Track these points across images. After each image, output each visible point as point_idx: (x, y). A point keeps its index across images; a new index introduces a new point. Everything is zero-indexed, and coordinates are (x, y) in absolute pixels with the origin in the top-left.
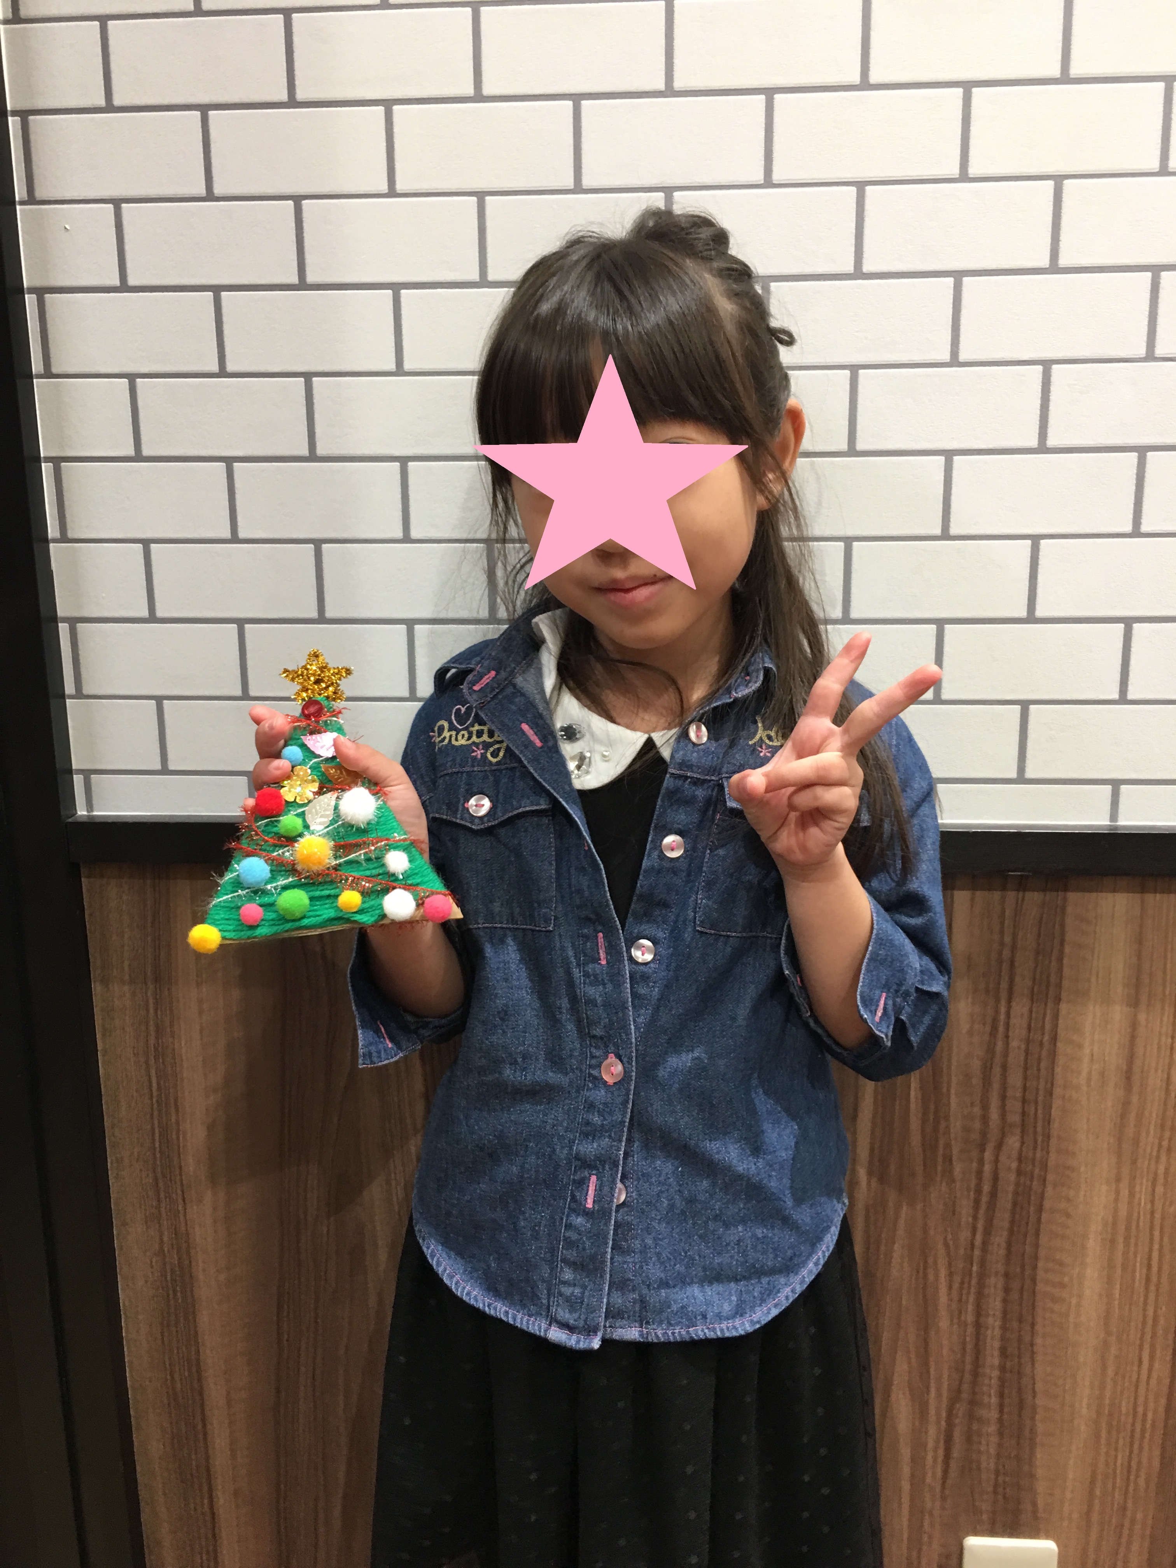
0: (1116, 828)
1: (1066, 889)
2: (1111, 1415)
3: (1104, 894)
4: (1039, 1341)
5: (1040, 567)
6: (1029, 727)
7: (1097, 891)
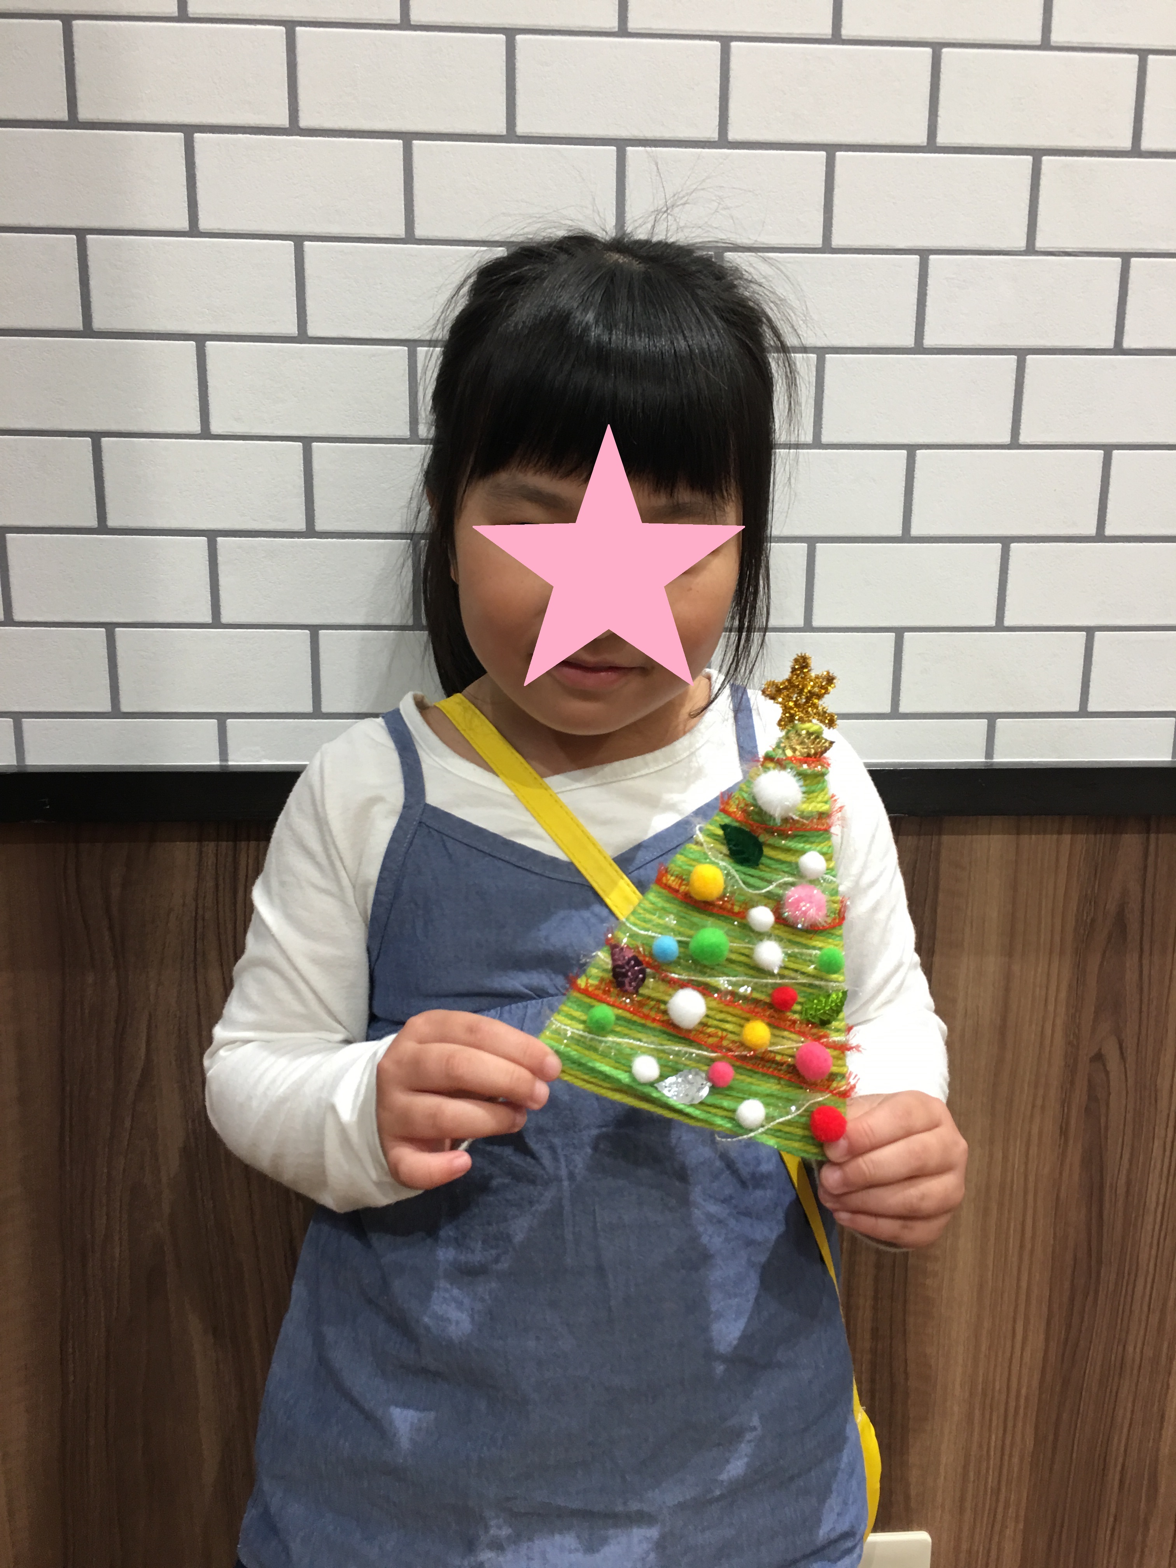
0: (992, 764)
1: (940, 833)
2: (984, 1393)
3: (979, 837)
4: (911, 1320)
5: (915, 480)
6: (904, 657)
7: (972, 834)
